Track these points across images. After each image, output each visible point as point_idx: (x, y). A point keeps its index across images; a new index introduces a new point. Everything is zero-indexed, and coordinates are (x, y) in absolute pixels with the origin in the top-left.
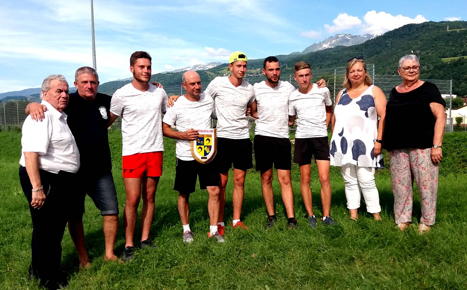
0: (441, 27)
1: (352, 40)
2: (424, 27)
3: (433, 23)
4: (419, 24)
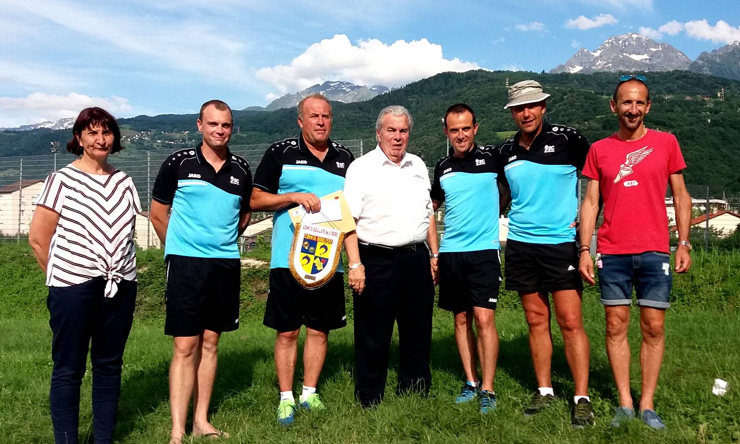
0: (497, 80)
1: (353, 94)
2: (469, 79)
3: (483, 73)
4: (462, 74)
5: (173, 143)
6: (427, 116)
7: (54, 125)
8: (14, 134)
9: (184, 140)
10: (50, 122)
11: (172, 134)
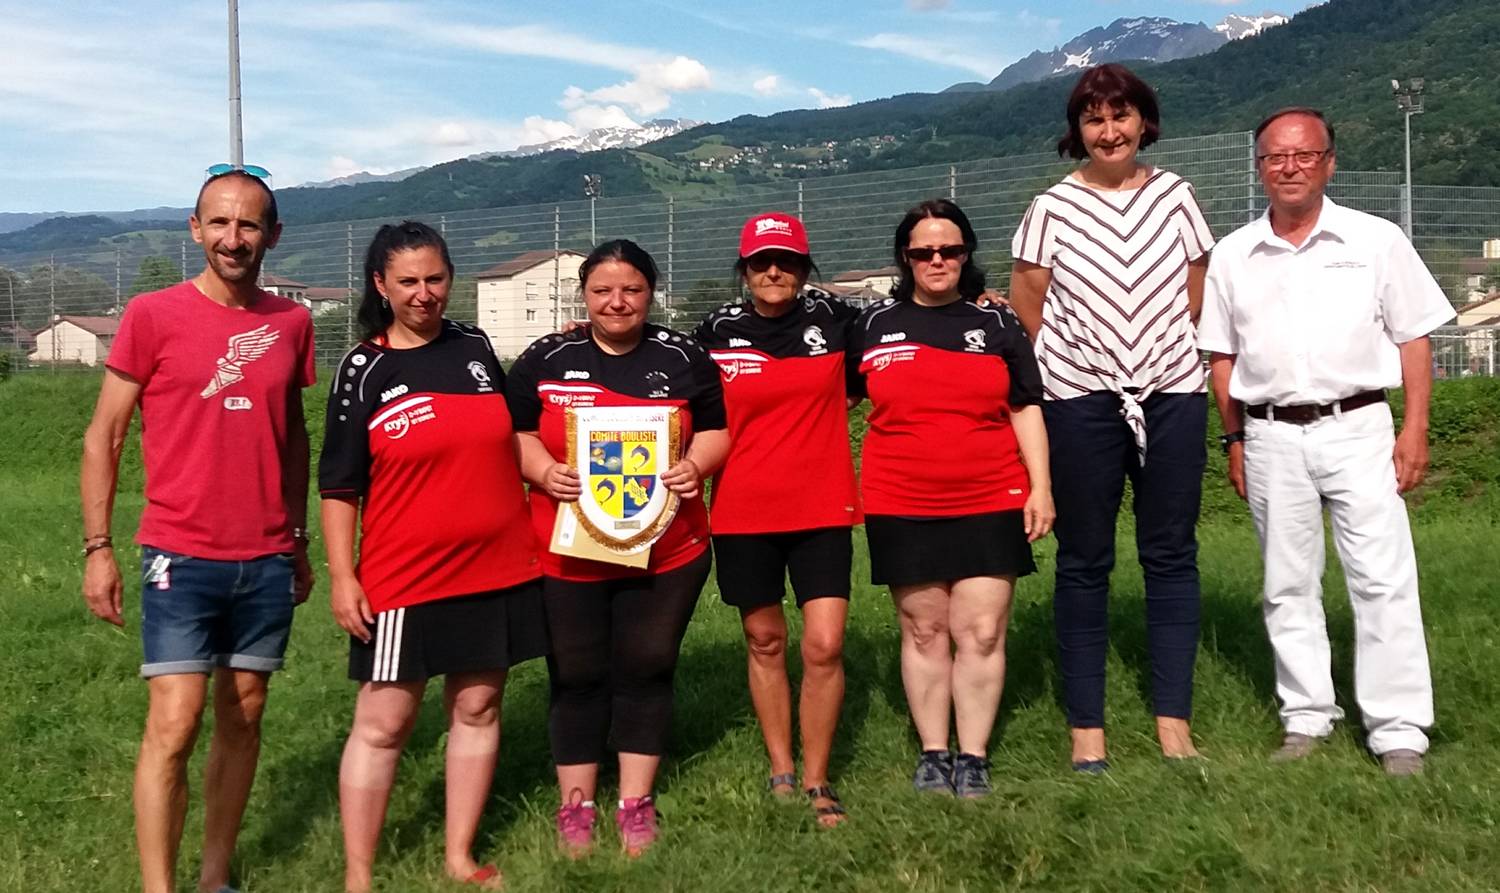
1: (1175, 42)
5: (804, 167)
6: (1342, 79)
7: (579, 142)
8: (506, 164)
9: (826, 161)
10: (572, 137)
11: (802, 150)
